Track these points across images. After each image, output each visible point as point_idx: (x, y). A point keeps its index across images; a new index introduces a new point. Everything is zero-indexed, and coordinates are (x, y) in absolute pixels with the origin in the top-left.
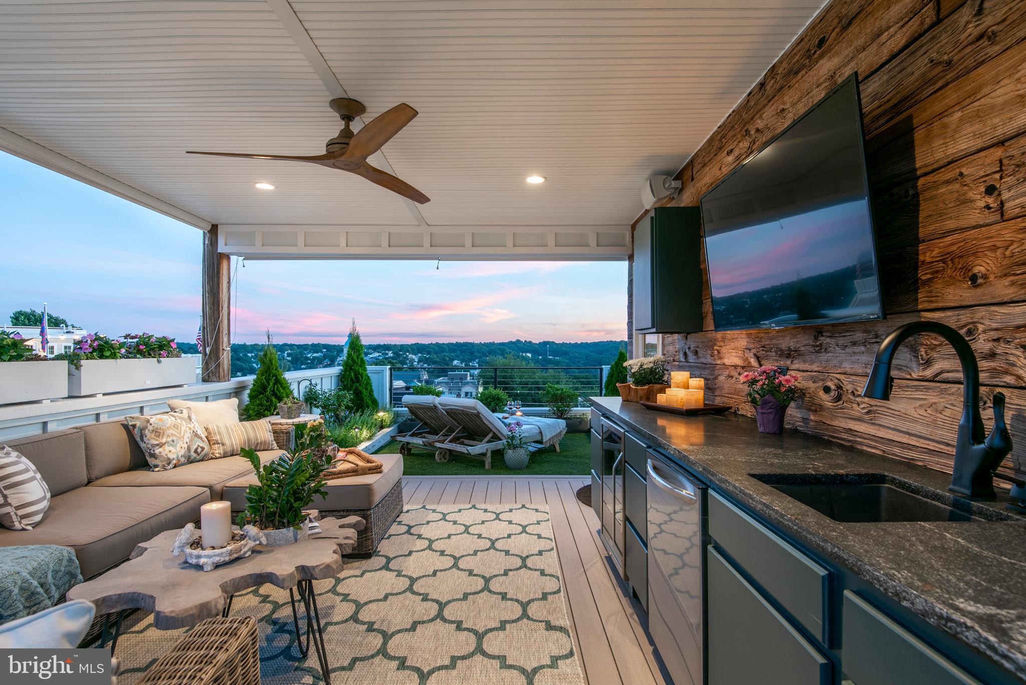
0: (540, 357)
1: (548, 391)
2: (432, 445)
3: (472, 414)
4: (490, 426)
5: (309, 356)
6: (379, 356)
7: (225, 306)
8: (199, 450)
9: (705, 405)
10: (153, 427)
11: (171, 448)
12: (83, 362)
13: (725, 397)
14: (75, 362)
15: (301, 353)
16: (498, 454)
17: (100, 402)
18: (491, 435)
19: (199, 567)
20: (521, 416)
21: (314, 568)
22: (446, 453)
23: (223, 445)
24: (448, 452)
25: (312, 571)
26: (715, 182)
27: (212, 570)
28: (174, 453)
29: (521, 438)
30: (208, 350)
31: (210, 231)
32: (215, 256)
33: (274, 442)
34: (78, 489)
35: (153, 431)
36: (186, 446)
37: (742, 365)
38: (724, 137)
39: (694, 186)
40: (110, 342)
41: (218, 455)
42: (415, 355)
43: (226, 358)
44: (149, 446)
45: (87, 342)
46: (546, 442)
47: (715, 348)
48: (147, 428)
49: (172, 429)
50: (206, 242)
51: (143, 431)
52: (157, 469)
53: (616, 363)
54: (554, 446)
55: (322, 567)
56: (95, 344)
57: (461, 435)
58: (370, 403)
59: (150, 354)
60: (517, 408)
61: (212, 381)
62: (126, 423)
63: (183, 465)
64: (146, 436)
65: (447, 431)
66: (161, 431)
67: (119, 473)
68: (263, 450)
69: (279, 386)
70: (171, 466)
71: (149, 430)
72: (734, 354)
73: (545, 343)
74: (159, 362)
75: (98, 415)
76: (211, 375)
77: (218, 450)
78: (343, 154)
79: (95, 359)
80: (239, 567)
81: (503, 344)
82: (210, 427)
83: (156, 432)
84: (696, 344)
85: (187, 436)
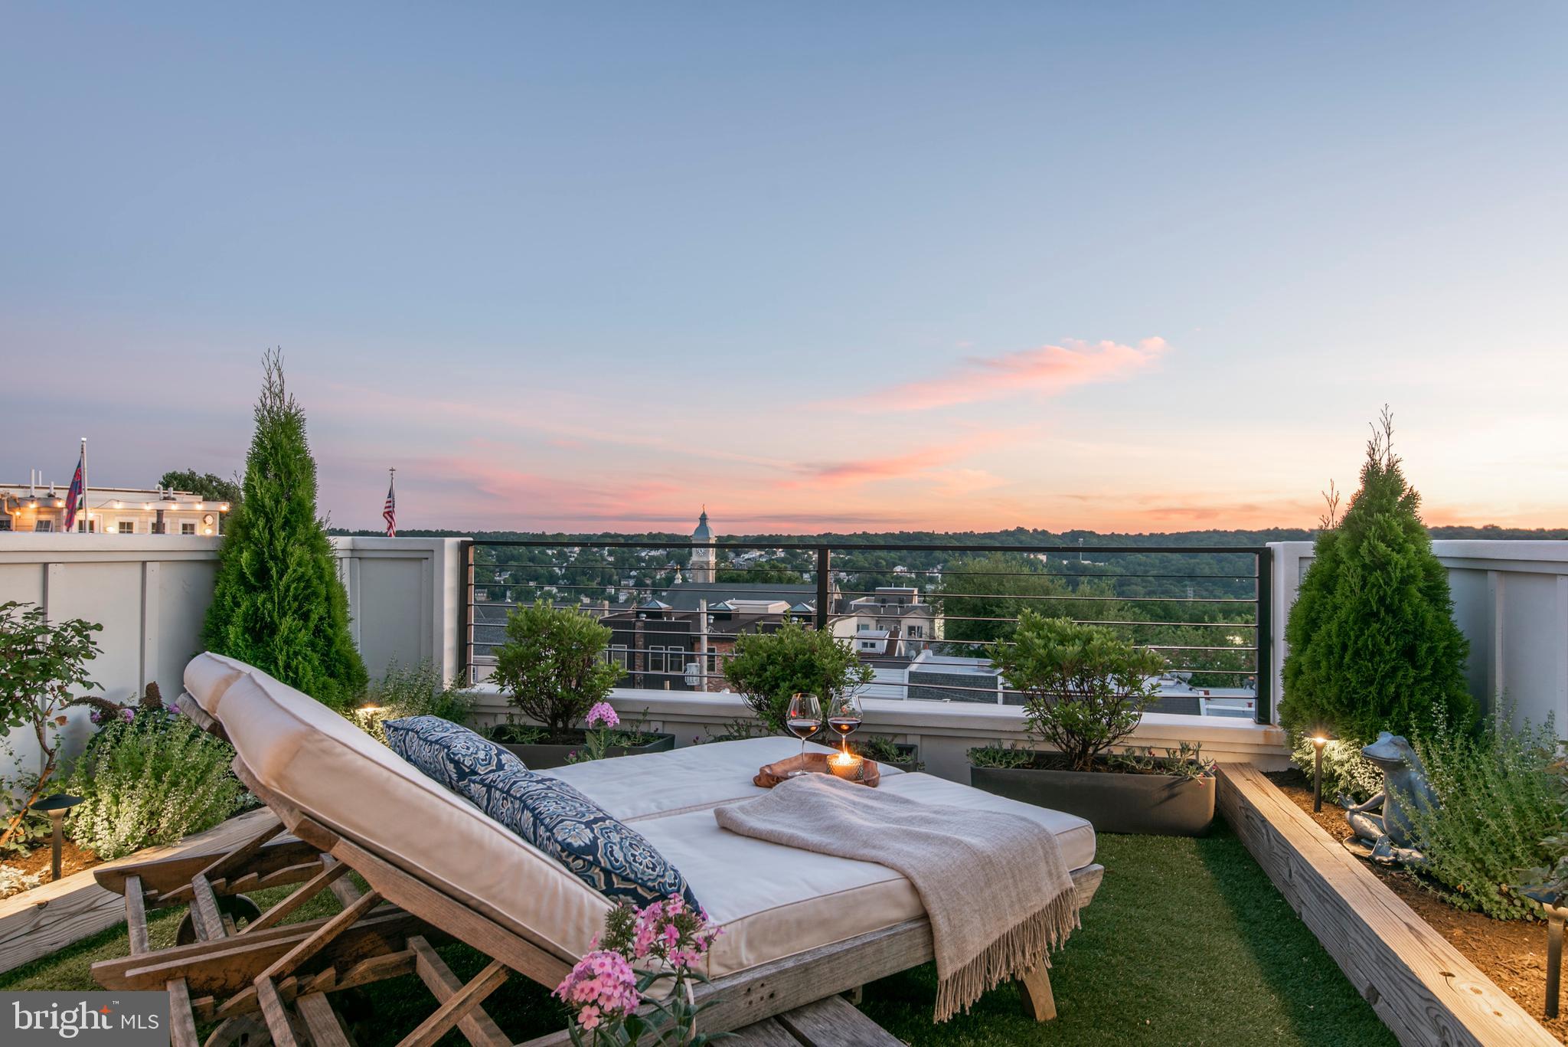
0: (1065, 562)
5: (643, 554)
6: (761, 556)
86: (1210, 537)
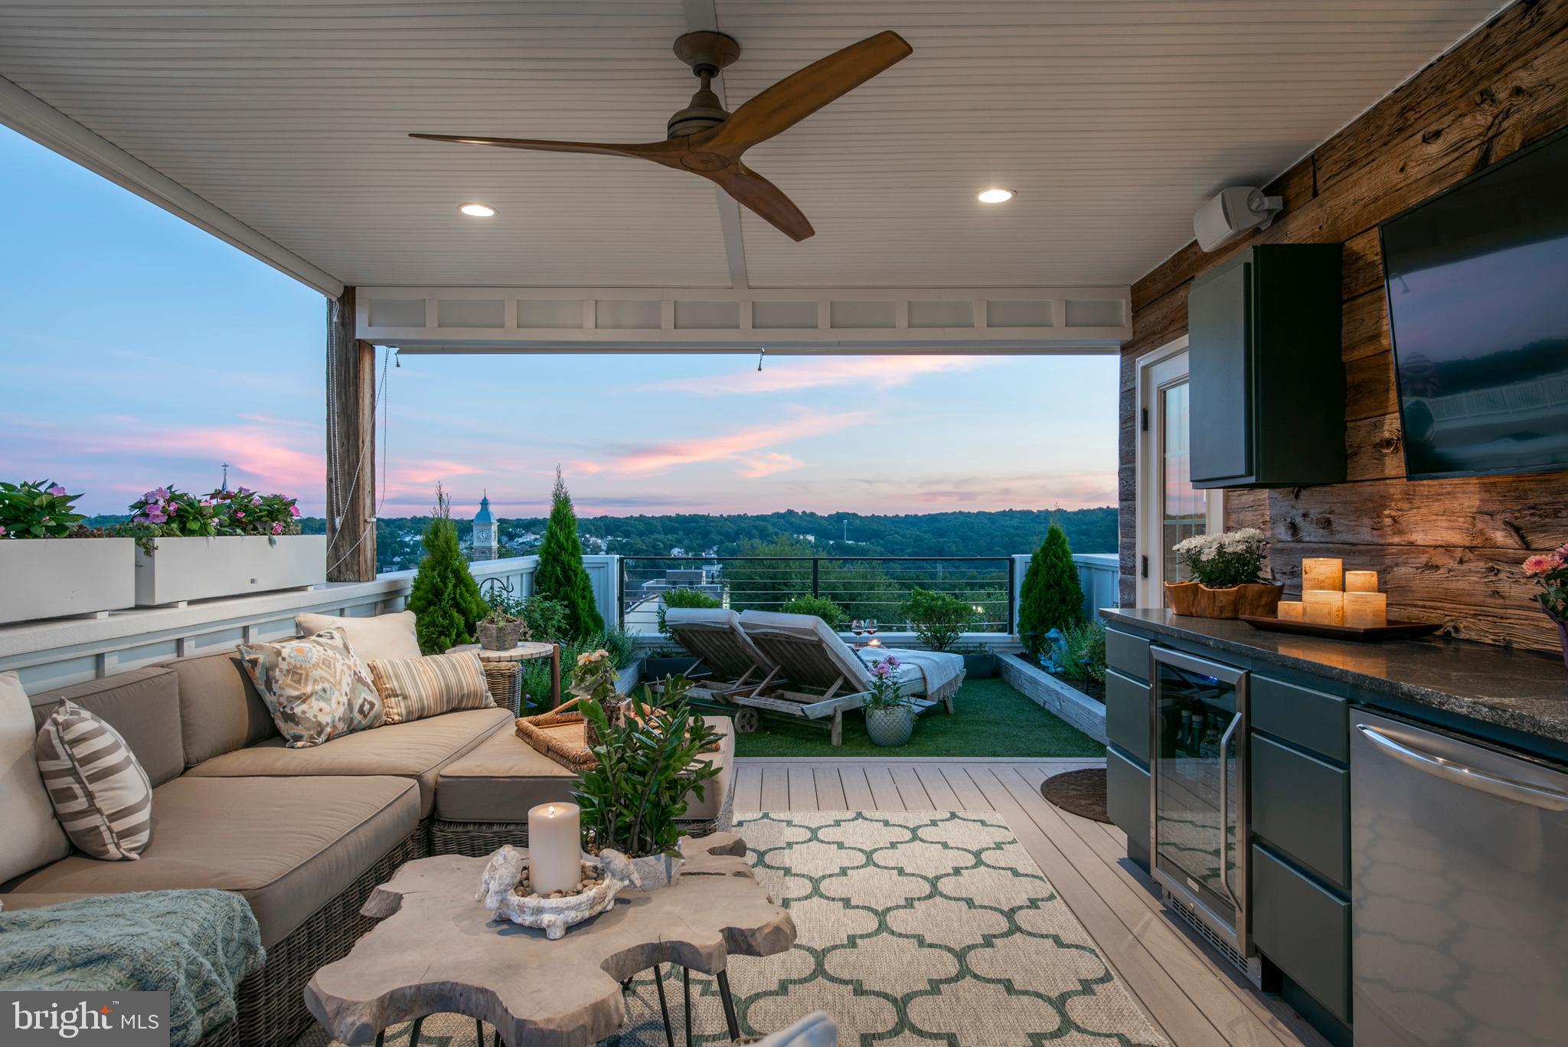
0: (831, 542)
1: (915, 601)
2: (728, 702)
3: (806, 643)
4: (839, 665)
5: (407, 539)
6: (536, 539)
7: (368, 440)
8: (367, 707)
9: (1389, 622)
10: (289, 664)
11: (322, 705)
12: (158, 541)
13: (1415, 606)
14: (144, 540)
15: (393, 535)
16: (855, 719)
17: (184, 617)
18: (839, 682)
19: (538, 932)
20: (879, 647)
21: (753, 932)
22: (752, 715)
23: (405, 698)
24: (755, 713)
25: (750, 939)
26: (1385, 194)
27: (562, 937)
28: (328, 714)
29: (898, 688)
30: (338, 521)
31: (341, 300)
32: (350, 346)
33: (489, 694)
34: (173, 781)
35: (288, 671)
36: (345, 699)
37: (1467, 544)
38: (1412, 109)
39: (1321, 205)
40: (196, 504)
41: (396, 718)
42: (602, 538)
43: (368, 538)
44: (283, 700)
45: (156, 503)
46: (932, 694)
47: (1387, 512)
48: (277, 665)
49: (321, 668)
50: (335, 320)
51: (271, 673)
52: (299, 744)
53: (1043, 549)
54: (944, 702)
55: (766, 931)
56: (171, 508)
57: (776, 682)
58: (591, 624)
59: (255, 528)
60: (869, 632)
61: (345, 581)
62: (238, 656)
63: (339, 736)
64: (277, 682)
65: (753, 676)
66: (303, 672)
67: (231, 751)
68: (472, 709)
69: (464, 589)
70: (323, 737)
71: (281, 671)
72: (1444, 524)
73: (840, 517)
74: (271, 542)
75: (180, 643)
76: (343, 569)
77: (397, 708)
78: (708, 139)
79: (174, 535)
80: (607, 931)
81: (762, 518)
82: (380, 666)
83: (294, 673)
84: (1328, 506)
85: (347, 679)
86: (956, 518)
